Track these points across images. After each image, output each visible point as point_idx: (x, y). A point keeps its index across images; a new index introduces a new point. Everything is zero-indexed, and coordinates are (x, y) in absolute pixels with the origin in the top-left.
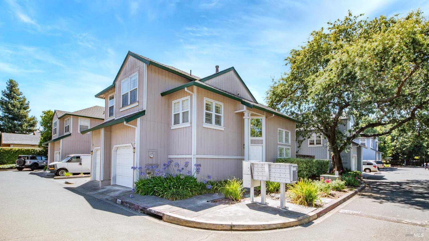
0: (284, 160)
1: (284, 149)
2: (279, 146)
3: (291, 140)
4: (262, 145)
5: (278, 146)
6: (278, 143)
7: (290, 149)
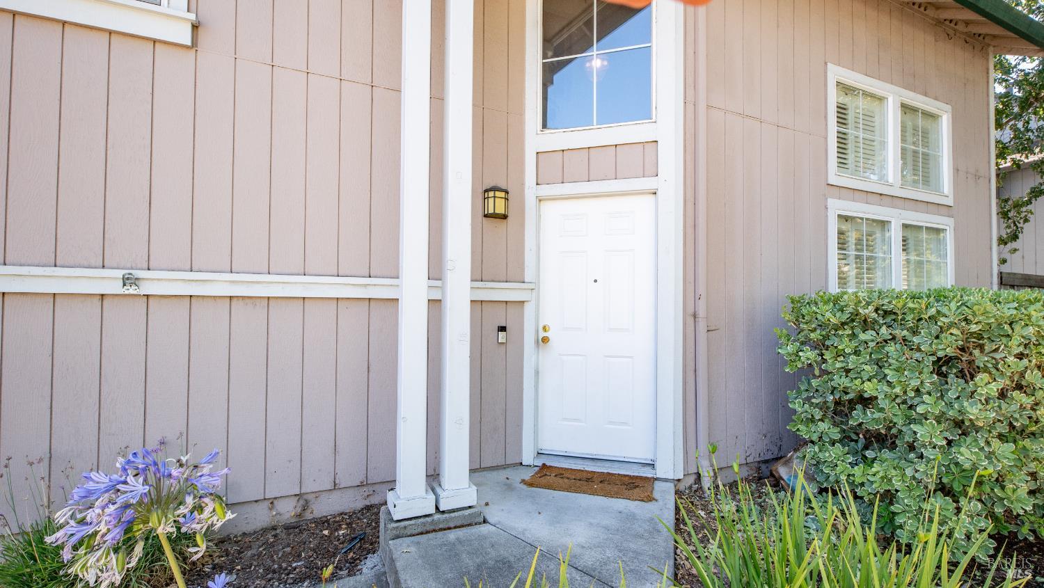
0: (869, 312)
1: (895, 234)
2: (837, 206)
3: (956, 170)
4: (649, 183)
5: (832, 203)
6: (833, 180)
7: (949, 237)
